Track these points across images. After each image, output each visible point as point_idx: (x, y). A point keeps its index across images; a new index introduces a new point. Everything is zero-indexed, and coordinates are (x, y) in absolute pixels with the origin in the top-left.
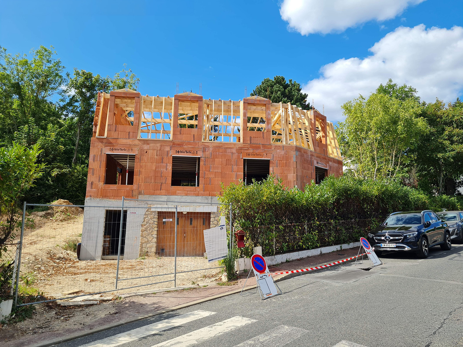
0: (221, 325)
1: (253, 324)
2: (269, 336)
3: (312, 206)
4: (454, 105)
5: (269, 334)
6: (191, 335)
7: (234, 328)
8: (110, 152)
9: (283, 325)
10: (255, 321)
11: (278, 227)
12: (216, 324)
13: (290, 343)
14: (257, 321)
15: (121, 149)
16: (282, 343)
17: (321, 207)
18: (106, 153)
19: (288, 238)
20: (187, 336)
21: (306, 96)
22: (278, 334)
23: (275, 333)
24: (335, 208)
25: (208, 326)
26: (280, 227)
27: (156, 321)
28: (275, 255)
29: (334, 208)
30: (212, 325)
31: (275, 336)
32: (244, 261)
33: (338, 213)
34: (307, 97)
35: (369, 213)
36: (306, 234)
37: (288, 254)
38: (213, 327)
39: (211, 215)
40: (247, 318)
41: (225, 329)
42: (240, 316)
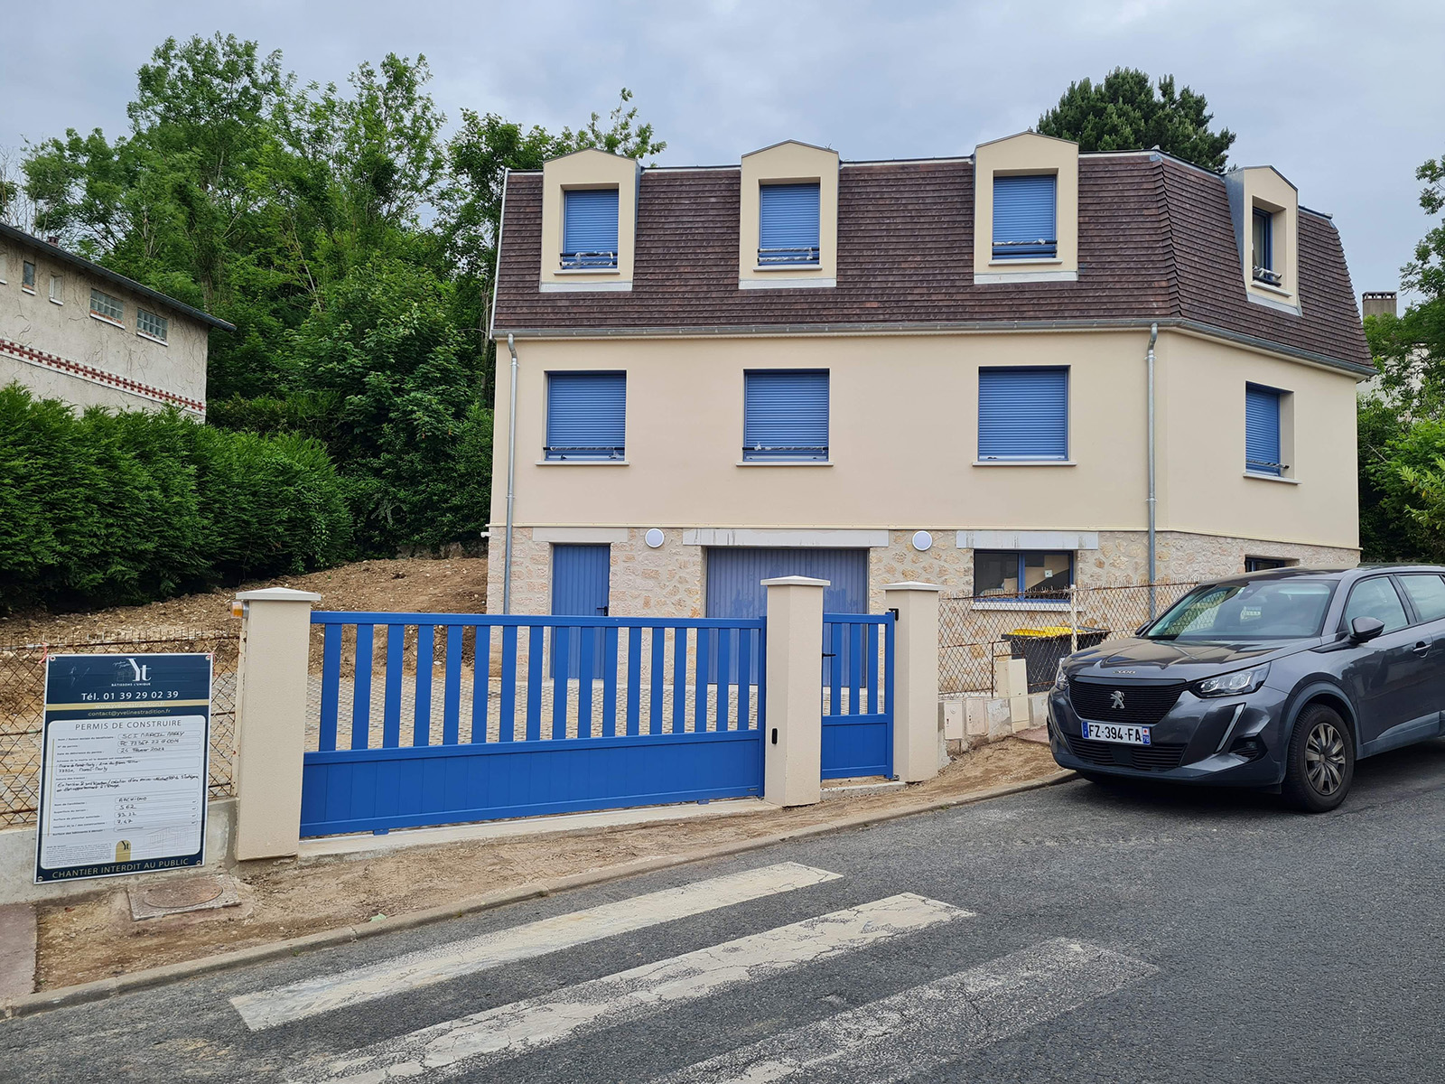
0: (844, 922)
1: (956, 924)
2: (1002, 977)
5: (1007, 968)
6: (736, 949)
7: (885, 933)
9: (1063, 940)
10: (965, 914)
12: (830, 916)
13: (1079, 1009)
14: (974, 914)
16: (1047, 1009)
20: (725, 950)
22: (1039, 971)
23: (1030, 966)
25: (802, 923)
30: (816, 918)
31: (1027, 979)
38: (819, 927)
40: (942, 903)
41: (856, 935)
42: (918, 893)
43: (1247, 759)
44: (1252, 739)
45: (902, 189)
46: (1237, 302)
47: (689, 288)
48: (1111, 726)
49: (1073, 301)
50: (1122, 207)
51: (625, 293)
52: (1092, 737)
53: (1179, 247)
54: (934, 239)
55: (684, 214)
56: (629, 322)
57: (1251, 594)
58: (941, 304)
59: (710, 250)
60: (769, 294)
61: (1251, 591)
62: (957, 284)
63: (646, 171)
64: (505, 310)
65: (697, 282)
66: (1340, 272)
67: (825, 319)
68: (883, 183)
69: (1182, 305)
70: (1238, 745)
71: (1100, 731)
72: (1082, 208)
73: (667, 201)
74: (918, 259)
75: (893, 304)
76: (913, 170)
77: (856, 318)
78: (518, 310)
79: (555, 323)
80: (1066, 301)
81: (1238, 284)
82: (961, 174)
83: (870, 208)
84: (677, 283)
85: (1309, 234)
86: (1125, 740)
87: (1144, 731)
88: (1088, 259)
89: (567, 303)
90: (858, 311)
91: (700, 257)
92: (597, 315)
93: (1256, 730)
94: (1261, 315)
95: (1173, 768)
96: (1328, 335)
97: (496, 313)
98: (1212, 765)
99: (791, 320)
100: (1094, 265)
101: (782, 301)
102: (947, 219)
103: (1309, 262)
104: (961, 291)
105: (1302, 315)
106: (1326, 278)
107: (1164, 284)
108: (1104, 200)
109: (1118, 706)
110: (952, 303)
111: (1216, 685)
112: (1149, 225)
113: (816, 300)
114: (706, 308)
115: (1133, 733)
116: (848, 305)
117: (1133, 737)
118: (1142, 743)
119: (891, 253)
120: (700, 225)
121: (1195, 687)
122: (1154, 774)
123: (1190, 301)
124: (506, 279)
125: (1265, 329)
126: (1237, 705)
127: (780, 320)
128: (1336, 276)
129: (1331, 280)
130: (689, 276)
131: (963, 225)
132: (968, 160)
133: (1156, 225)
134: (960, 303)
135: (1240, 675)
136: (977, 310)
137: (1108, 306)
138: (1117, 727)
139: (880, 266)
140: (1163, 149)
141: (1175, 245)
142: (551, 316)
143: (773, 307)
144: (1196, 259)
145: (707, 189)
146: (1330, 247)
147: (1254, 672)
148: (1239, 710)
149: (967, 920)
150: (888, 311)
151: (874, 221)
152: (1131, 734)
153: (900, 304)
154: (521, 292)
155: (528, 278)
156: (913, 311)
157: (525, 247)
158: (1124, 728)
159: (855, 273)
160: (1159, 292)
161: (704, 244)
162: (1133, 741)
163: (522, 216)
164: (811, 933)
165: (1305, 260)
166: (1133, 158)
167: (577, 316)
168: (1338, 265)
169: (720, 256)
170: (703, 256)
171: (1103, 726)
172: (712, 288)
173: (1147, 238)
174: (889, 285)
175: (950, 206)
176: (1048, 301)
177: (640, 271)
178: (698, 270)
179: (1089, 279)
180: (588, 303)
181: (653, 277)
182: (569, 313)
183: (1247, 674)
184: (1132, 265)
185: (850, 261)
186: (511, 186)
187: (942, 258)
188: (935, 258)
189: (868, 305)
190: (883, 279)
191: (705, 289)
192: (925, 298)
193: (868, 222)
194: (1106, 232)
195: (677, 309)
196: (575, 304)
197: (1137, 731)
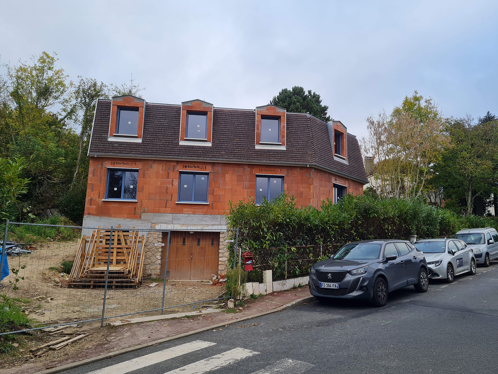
0: (219, 358)
1: (254, 356)
2: (269, 371)
3: (328, 226)
4: (485, 119)
5: (271, 369)
6: (184, 370)
7: (232, 361)
8: (111, 166)
9: (286, 359)
10: (257, 353)
11: (290, 249)
12: (214, 357)
14: (259, 353)
15: (123, 163)
17: (338, 227)
18: (107, 167)
19: (301, 261)
20: (180, 370)
21: (326, 108)
22: (280, 369)
23: (277, 367)
24: (354, 228)
25: (205, 359)
26: (293, 249)
27: (148, 353)
28: (286, 279)
29: (351, 229)
30: (209, 358)
31: (277, 371)
32: (253, 286)
33: (357, 234)
34: (328, 109)
35: (390, 234)
36: (321, 257)
37: (301, 278)
38: (211, 360)
39: (220, 235)
40: (249, 350)
41: (223, 362)
42: (241, 347)
43: (364, 292)
44: (365, 286)
45: (233, 117)
46: (331, 160)
47: (162, 143)
48: (328, 284)
49: (285, 156)
50: (299, 129)
51: (139, 143)
52: (323, 287)
53: (315, 142)
54: (243, 134)
55: (161, 119)
56: (140, 153)
57: (360, 247)
58: (245, 154)
59: (170, 131)
60: (189, 147)
61: (360, 246)
62: (250, 148)
63: (148, 104)
64: (94, 146)
65: (165, 141)
66: (359, 152)
67: (207, 156)
68: (227, 115)
69: (316, 160)
70: (361, 288)
71: (325, 285)
72: (287, 128)
73: (155, 114)
74: (238, 139)
75: (230, 153)
76: (237, 112)
77: (218, 157)
78: (99, 146)
79: (113, 152)
80: (283, 156)
81: (331, 154)
82: (251, 114)
83: (223, 122)
84: (158, 141)
85: (350, 141)
86: (332, 287)
87: (337, 284)
88: (289, 144)
89: (117, 145)
90: (218, 155)
91: (166, 133)
92: (128, 150)
93: (366, 284)
94: (337, 164)
95: (344, 295)
96: (356, 171)
97: (90, 147)
98: (355, 294)
99: (196, 156)
100: (291, 146)
101: (194, 149)
102: (247, 128)
103: (350, 149)
104: (251, 150)
105: (348, 164)
106: (355, 154)
107: (311, 153)
108: (293, 127)
109: (330, 278)
110: (248, 154)
111: (355, 272)
112: (306, 135)
113: (205, 150)
114: (168, 150)
115: (334, 285)
116: (215, 152)
117: (334, 287)
118: (336, 288)
119: (229, 137)
120: (167, 123)
121: (349, 272)
122: (340, 297)
123: (318, 159)
124: (95, 135)
125: (339, 168)
126: (361, 277)
127: (192, 156)
128: (358, 154)
129: (356, 154)
130: (162, 139)
131: (252, 130)
132: (254, 111)
133: (308, 135)
134: (251, 154)
135: (361, 269)
136: (256, 157)
137: (295, 158)
138: (330, 284)
139: (226, 141)
140: (310, 113)
141: (314, 142)
142: (111, 149)
143: (190, 151)
144: (320, 146)
145: (169, 111)
146: (356, 145)
147: (364, 268)
148: (361, 279)
149: (257, 355)
150: (228, 155)
151: (224, 126)
152: (333, 286)
153: (232, 153)
154: (100, 140)
155: (103, 136)
156: (236, 156)
157: (103, 125)
158: (331, 284)
159: (218, 142)
160: (309, 155)
161: (168, 129)
162: (334, 288)
163: (102, 115)
164: (208, 362)
165: (349, 148)
166: (302, 115)
167: (121, 150)
168: (358, 150)
169: (173, 133)
170: (167, 133)
171: (326, 283)
172: (170, 144)
173: (306, 139)
174: (229, 147)
175: (248, 124)
176: (277, 156)
177: (145, 136)
178: (165, 137)
179: (290, 150)
180: (125, 146)
181: (149, 138)
182: (118, 148)
183: (363, 269)
184: (302, 147)
185: (216, 138)
186: (99, 104)
187: (245, 140)
188: (243, 140)
189: (222, 153)
190: (227, 145)
191: (167, 144)
192: (240, 152)
193: (222, 127)
194: (294, 136)
195: (157, 150)
196: (120, 146)
197: (335, 285)
